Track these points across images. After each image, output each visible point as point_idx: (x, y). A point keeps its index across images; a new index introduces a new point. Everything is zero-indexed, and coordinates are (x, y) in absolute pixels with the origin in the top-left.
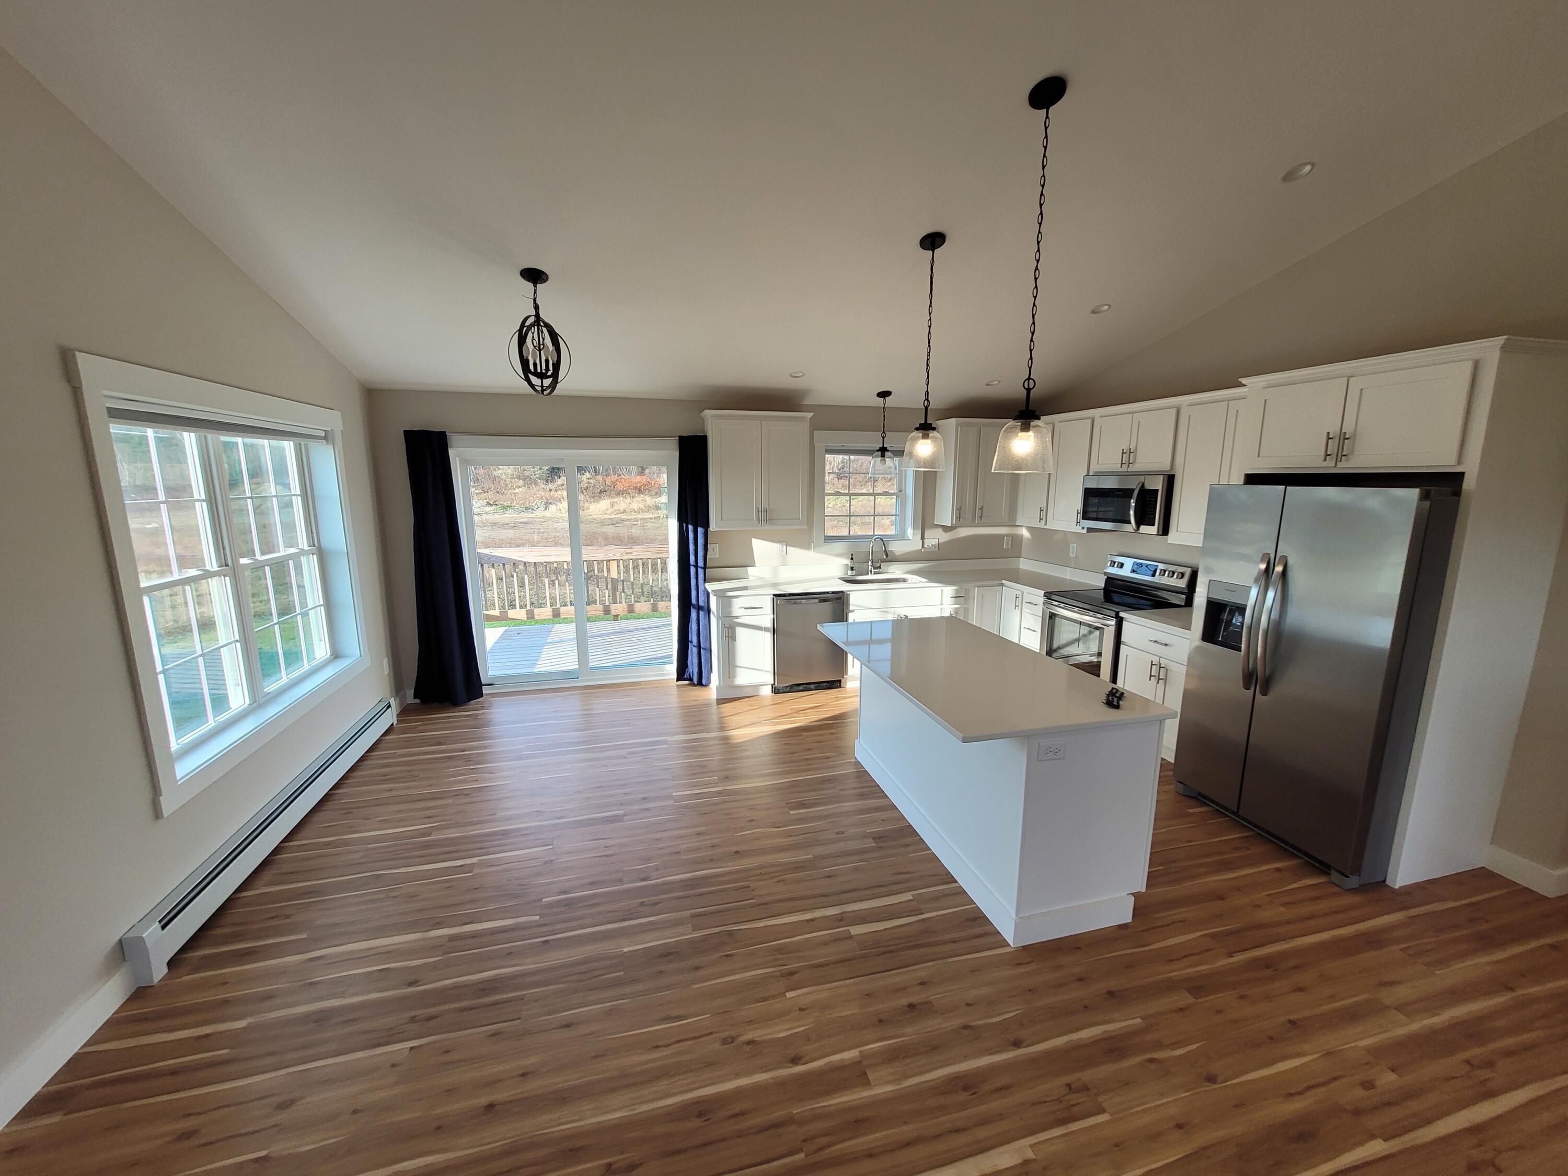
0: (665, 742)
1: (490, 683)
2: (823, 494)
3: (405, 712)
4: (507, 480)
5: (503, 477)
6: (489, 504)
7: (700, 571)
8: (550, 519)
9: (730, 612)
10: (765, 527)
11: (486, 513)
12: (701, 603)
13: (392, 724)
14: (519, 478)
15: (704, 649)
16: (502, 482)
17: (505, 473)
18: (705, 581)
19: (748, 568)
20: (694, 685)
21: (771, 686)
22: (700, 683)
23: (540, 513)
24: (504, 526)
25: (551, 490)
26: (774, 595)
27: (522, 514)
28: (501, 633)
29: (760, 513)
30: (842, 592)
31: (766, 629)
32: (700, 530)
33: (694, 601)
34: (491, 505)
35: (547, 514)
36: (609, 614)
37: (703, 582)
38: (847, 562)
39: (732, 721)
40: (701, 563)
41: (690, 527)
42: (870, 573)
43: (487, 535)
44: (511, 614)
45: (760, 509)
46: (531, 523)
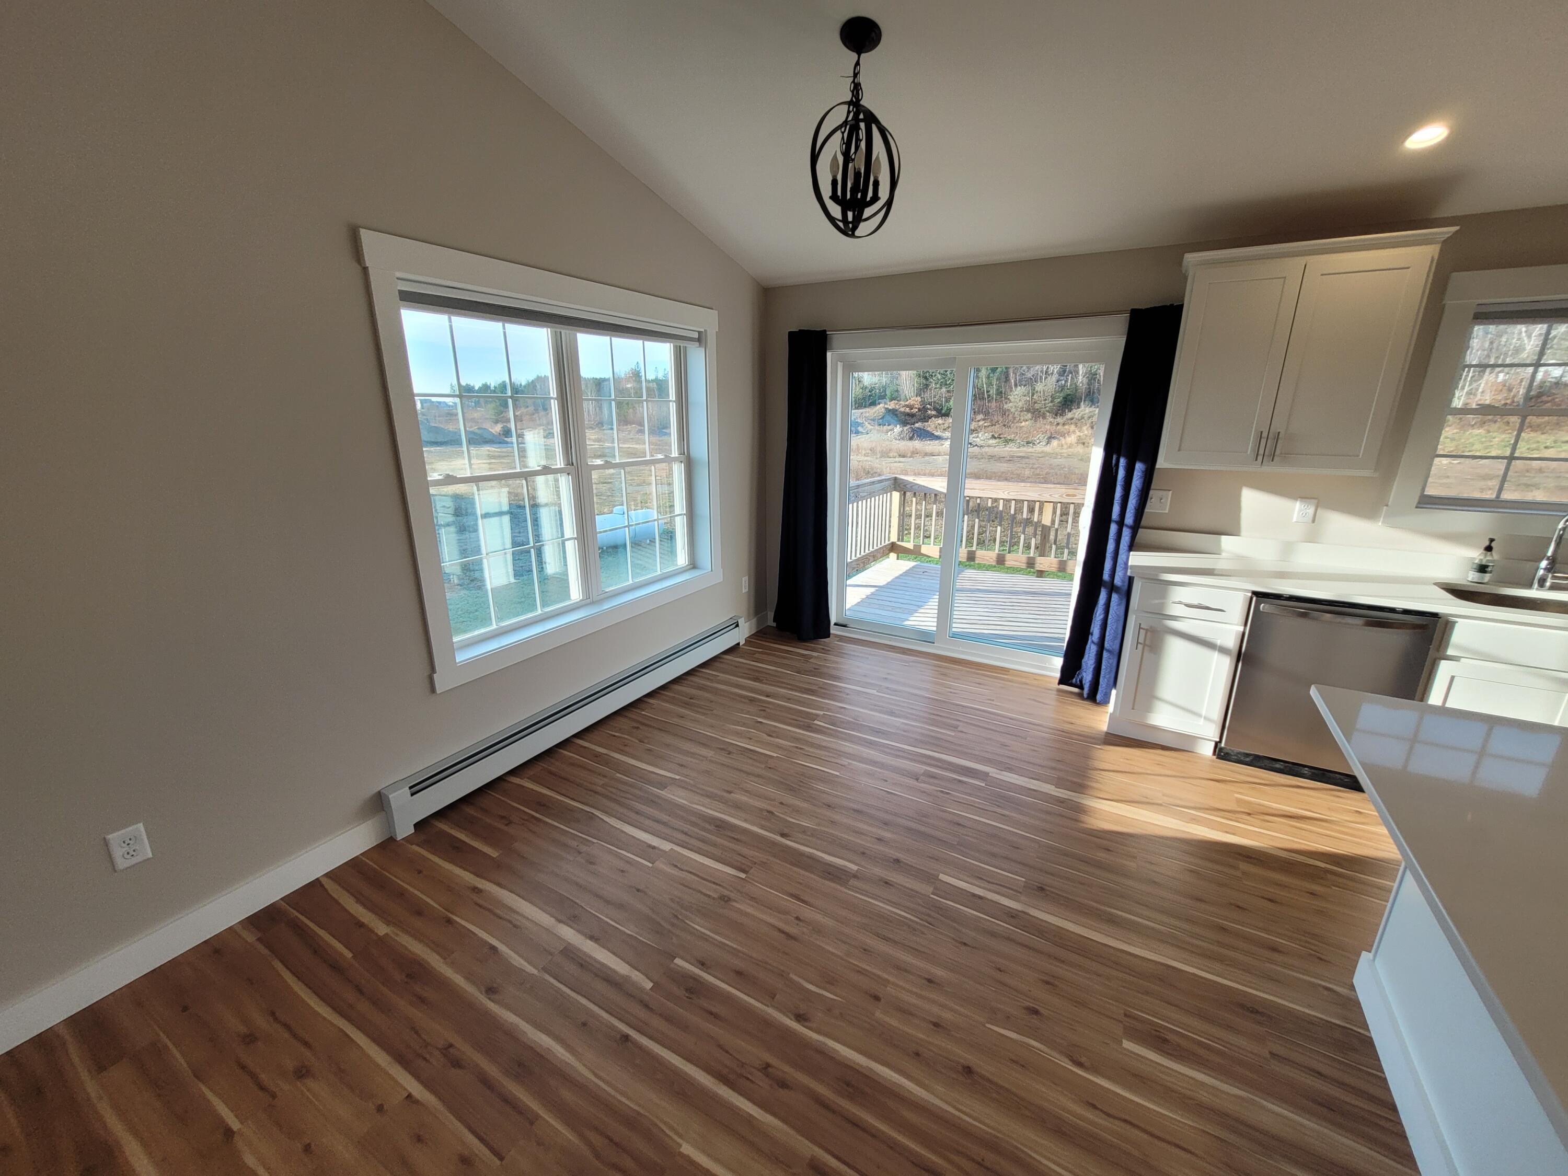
0: (984, 776)
1: (844, 623)
2: (1443, 409)
3: (760, 635)
4: (1016, 413)
5: (1013, 410)
6: (993, 437)
7: (1126, 533)
8: (1048, 454)
9: (1162, 605)
10: (1269, 469)
11: (989, 446)
12: (1118, 581)
13: (738, 644)
14: (1028, 411)
15: (1108, 651)
16: (1011, 416)
17: (1015, 406)
18: (1131, 547)
19: (1223, 538)
20: (1080, 696)
21: (1213, 744)
22: (1092, 697)
23: (1039, 448)
24: (1000, 459)
25: (1058, 424)
26: (1255, 593)
27: (1022, 449)
28: (908, 568)
29: (1263, 442)
30: (1435, 615)
31: (1223, 650)
32: (1139, 467)
33: (1106, 576)
34: (995, 438)
35: (1048, 449)
36: (1033, 568)
37: (1126, 548)
38: (1474, 553)
39: (1108, 782)
40: (1129, 519)
41: (1122, 461)
42: (1536, 585)
43: (981, 467)
44: (924, 550)
45: (1265, 435)
46: (1028, 458)
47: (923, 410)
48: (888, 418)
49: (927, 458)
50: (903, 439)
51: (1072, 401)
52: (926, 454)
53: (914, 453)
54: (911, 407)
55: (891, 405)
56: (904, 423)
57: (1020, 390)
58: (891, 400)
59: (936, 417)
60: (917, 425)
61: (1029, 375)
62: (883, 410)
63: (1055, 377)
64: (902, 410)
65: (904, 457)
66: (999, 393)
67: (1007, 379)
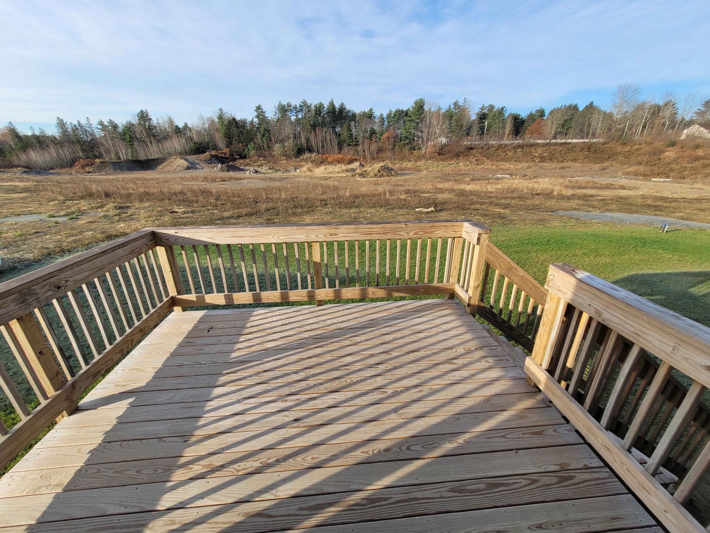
4: (278, 157)
5: (276, 155)
6: (270, 169)
8: (296, 176)
11: (269, 173)
14: (283, 155)
16: (276, 158)
17: (277, 153)
23: (292, 173)
24: (275, 180)
25: (298, 162)
27: (284, 174)
28: (198, 319)
35: (296, 174)
36: (314, 299)
44: (209, 299)
46: (287, 178)
47: (232, 155)
48: (213, 159)
49: (238, 181)
50: (223, 171)
51: (301, 151)
52: (237, 179)
53: (230, 179)
54: (225, 154)
55: (213, 153)
56: (222, 162)
57: (277, 146)
58: (213, 150)
59: (240, 159)
60: (230, 163)
61: (281, 138)
62: (209, 156)
63: (292, 140)
64: (220, 155)
65: (225, 181)
66: (269, 147)
67: (271, 140)
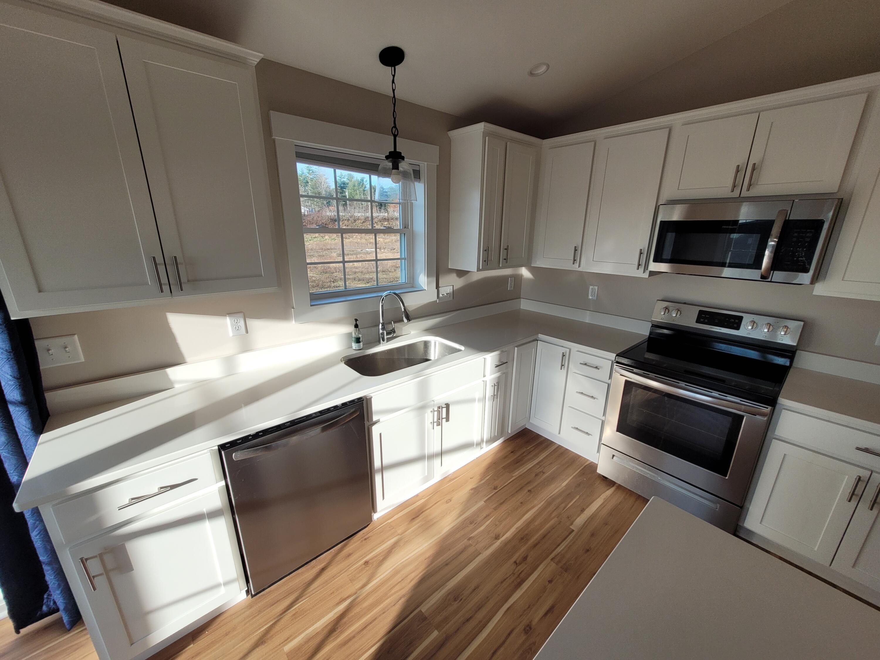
9: (99, 522)
10: (191, 292)
29: (162, 269)
30: (360, 400)
38: (349, 329)
45: (159, 260)
